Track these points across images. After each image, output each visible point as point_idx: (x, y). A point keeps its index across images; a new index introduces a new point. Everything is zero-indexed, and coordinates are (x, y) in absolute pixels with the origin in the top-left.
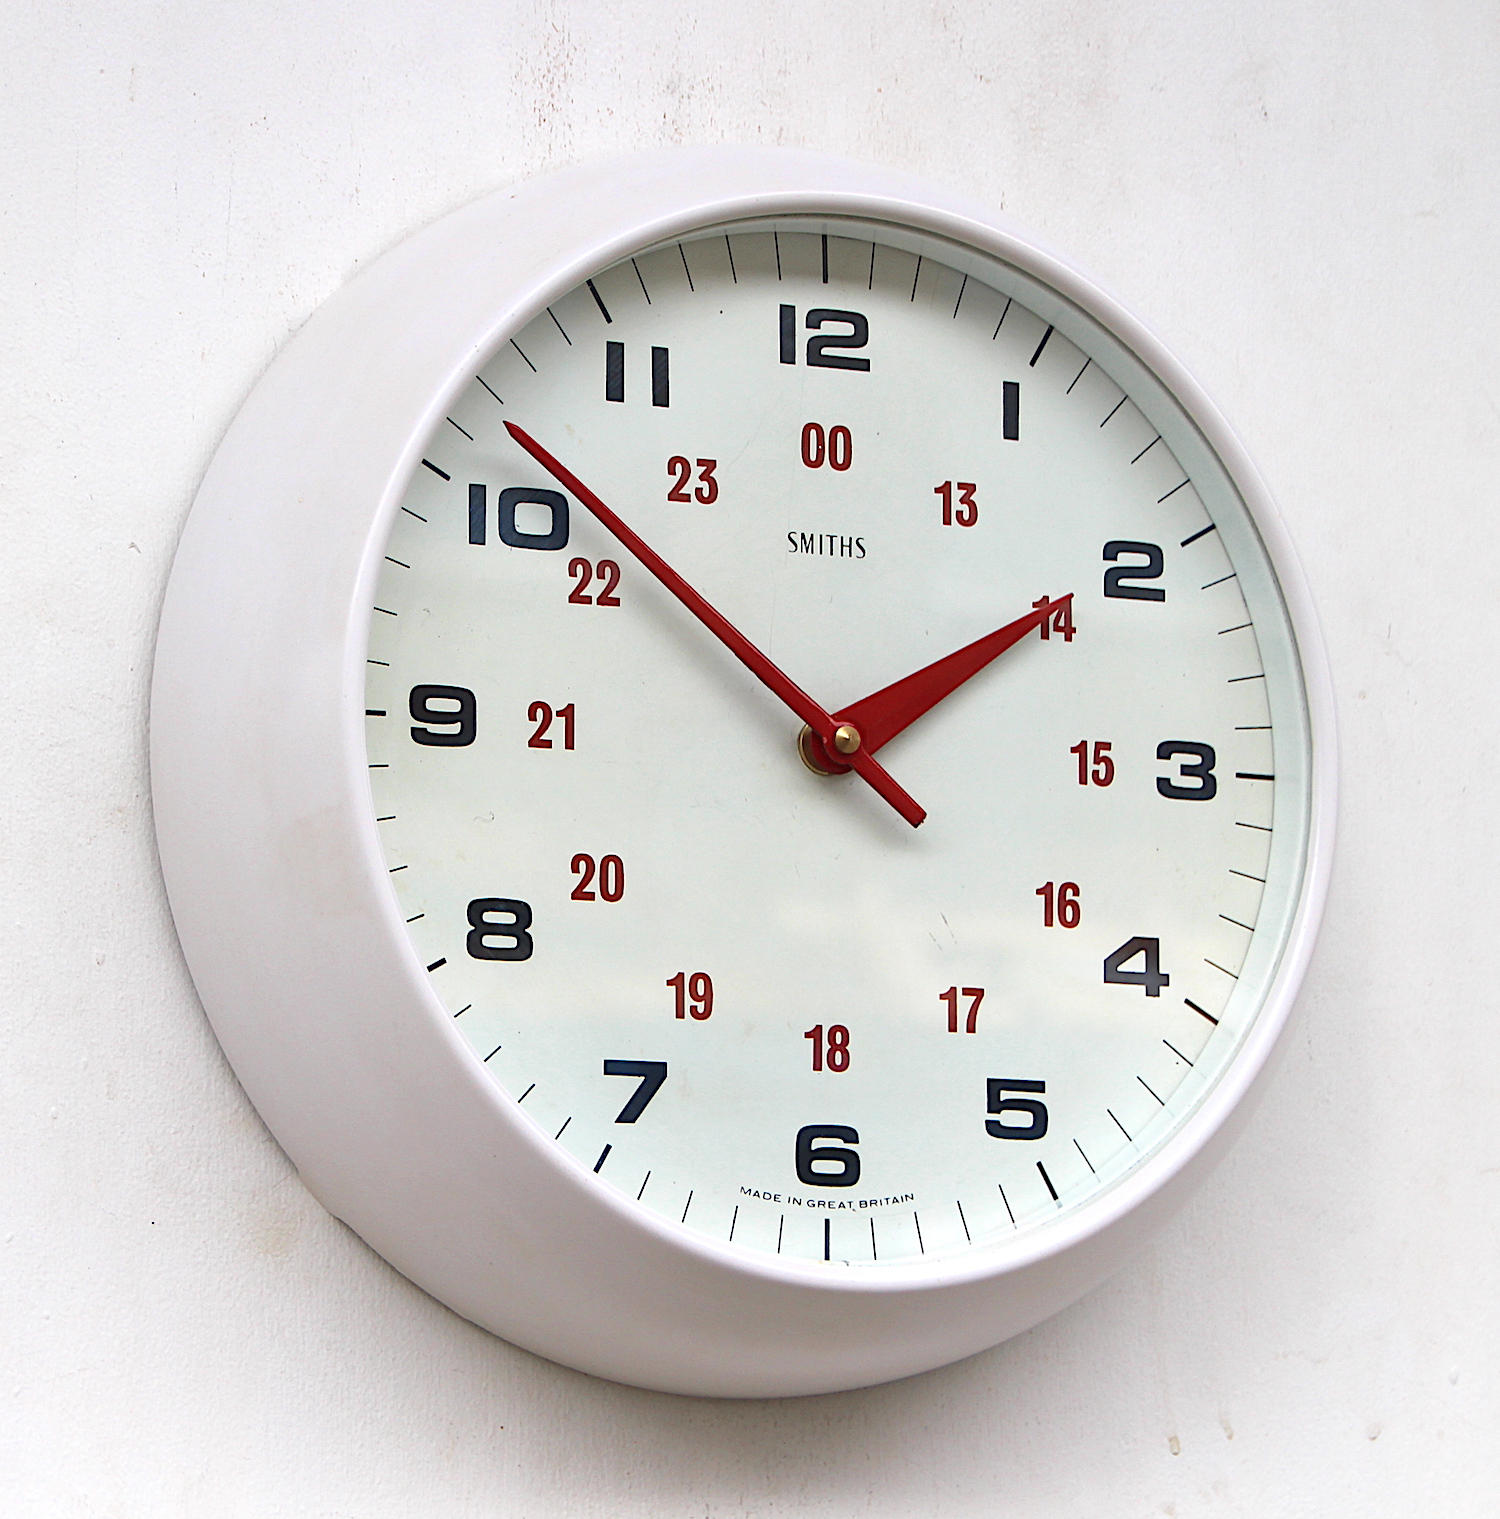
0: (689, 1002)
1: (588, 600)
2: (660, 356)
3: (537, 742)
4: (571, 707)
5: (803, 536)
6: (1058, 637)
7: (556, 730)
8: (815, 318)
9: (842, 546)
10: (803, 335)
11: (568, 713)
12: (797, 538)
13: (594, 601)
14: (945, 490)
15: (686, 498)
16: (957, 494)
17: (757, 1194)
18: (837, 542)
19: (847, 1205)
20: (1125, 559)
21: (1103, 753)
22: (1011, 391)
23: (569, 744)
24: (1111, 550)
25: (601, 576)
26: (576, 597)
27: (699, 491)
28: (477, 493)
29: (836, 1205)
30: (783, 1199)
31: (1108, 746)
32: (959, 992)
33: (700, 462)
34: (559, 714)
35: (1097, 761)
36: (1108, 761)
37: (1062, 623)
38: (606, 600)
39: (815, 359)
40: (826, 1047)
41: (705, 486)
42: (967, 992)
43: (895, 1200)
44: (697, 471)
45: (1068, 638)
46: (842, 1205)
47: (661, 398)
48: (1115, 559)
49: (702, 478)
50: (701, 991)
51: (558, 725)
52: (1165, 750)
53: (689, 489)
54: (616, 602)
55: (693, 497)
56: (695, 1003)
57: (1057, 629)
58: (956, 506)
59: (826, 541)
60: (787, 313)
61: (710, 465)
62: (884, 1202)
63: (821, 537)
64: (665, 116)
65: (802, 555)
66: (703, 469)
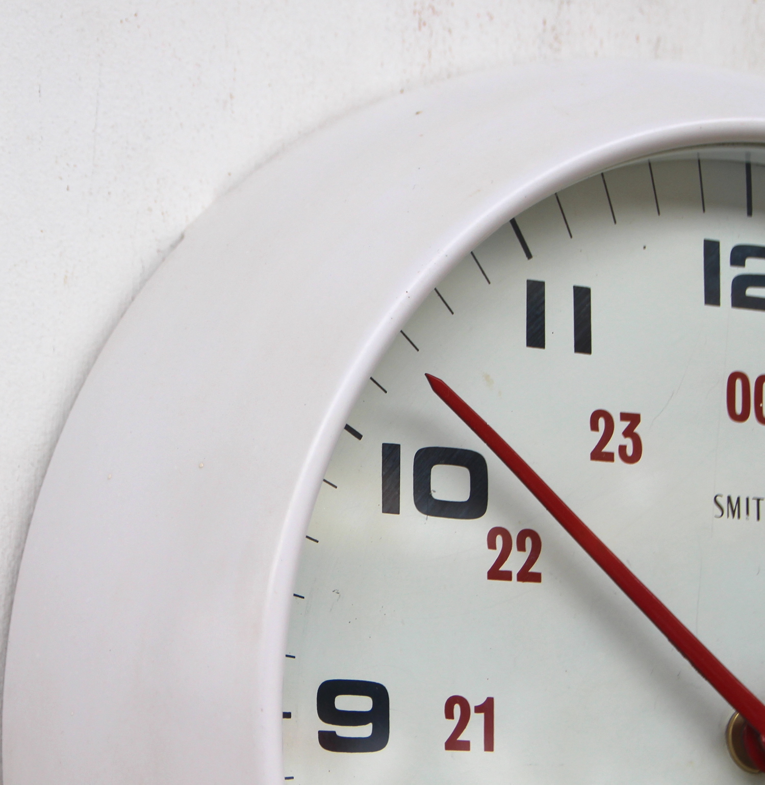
1: (507, 576)
2: (582, 297)
3: (454, 743)
4: (490, 702)
5: (729, 499)
7: (474, 731)
8: (740, 255)
10: (728, 273)
11: (487, 708)
12: (723, 502)
13: (514, 576)
15: (609, 457)
23: (489, 745)
25: (521, 547)
26: (496, 573)
27: (622, 449)
28: (391, 454)
33: (624, 416)
34: (478, 709)
38: (527, 575)
39: (740, 300)
41: (629, 443)
44: (620, 426)
47: (583, 344)
49: (625, 434)
51: (477, 721)
53: (612, 447)
54: (536, 578)
55: (617, 456)
59: (753, 505)
60: (711, 249)
61: (633, 419)
63: (747, 500)
64: (544, 23)
65: (728, 521)
66: (626, 424)
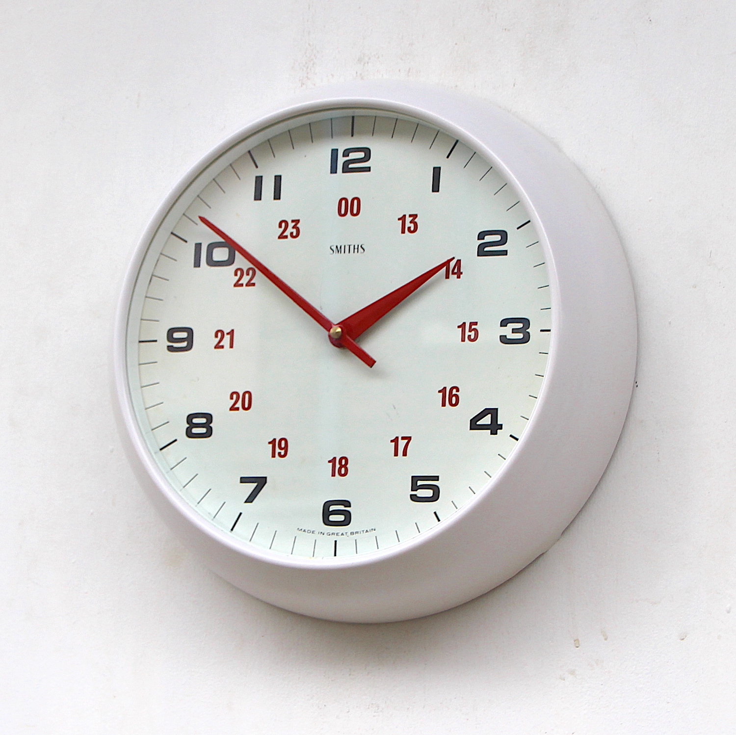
0: (278, 450)
1: (241, 285)
2: (278, 179)
3: (218, 346)
4: (233, 331)
5: (337, 247)
6: (453, 277)
7: (226, 341)
8: (346, 153)
9: (354, 249)
10: (341, 160)
11: (231, 333)
12: (334, 248)
13: (244, 285)
14: (403, 219)
15: (286, 237)
16: (408, 219)
17: (304, 531)
18: (352, 248)
19: (345, 534)
20: (488, 239)
21: (473, 327)
22: (437, 171)
23: (231, 346)
24: (481, 236)
25: (248, 274)
26: (237, 285)
27: (292, 233)
28: (198, 246)
29: (340, 534)
30: (316, 532)
31: (476, 324)
32: (400, 438)
33: (293, 221)
34: (228, 334)
35: (470, 331)
36: (476, 330)
37: (456, 271)
38: (250, 284)
39: (346, 169)
40: (338, 466)
41: (294, 231)
42: (403, 438)
43: (367, 531)
44: (291, 225)
45: (459, 277)
46: (342, 534)
47: (277, 196)
48: (484, 239)
49: (293, 227)
50: (283, 446)
51: (227, 338)
52: (504, 323)
53: (287, 233)
54: (254, 284)
55: (289, 236)
56: (280, 451)
57: (453, 273)
58: (408, 224)
59: (347, 248)
60: (335, 152)
61: (297, 222)
62: (362, 532)
63: (345, 246)
64: (357, 73)
65: (336, 255)
66: (293, 224)
